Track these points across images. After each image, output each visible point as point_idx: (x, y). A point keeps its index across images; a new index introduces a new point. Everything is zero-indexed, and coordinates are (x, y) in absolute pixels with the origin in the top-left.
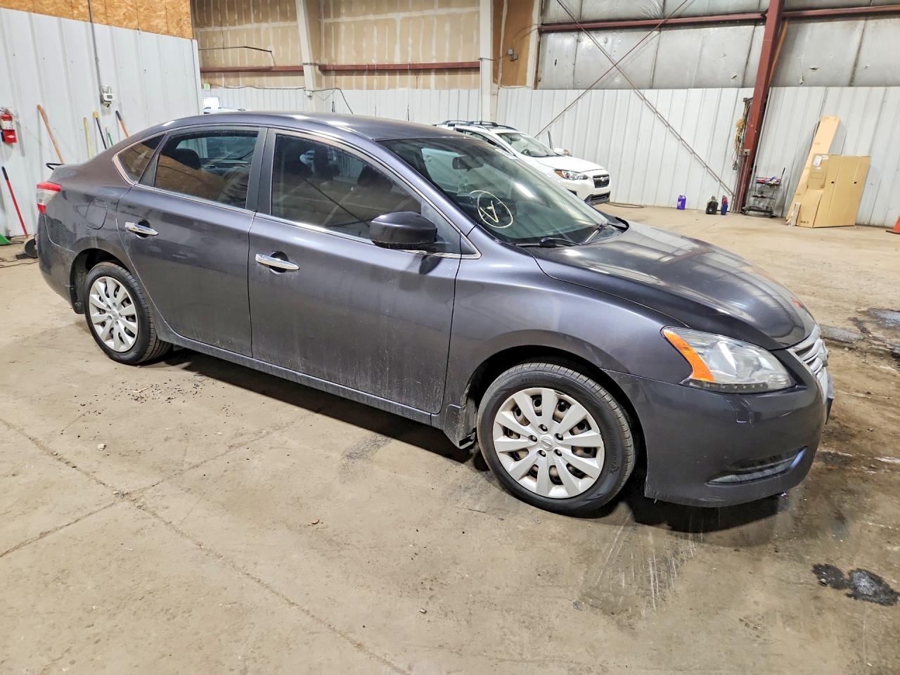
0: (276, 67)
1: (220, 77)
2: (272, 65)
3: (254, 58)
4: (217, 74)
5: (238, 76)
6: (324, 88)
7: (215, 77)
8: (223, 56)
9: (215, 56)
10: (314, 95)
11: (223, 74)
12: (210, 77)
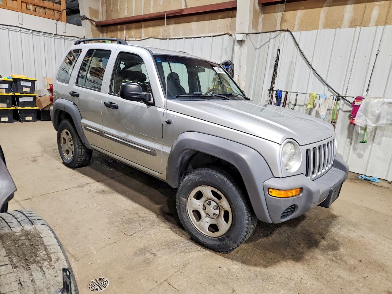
0: (187, 9)
1: (122, 30)
2: (183, 7)
3: (161, 4)
4: (119, 27)
5: (141, 27)
6: (260, 31)
7: (116, 30)
8: (126, 6)
9: (119, 8)
10: (247, 39)
11: (125, 26)
12: (112, 31)
